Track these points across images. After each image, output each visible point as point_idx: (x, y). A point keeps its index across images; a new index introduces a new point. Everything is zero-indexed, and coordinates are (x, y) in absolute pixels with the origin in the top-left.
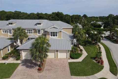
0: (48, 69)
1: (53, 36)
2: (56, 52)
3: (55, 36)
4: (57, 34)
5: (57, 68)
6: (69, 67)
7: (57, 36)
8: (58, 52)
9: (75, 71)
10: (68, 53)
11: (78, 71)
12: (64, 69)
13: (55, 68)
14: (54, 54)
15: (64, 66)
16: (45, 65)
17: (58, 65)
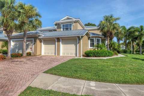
1: (66, 30)
4: (71, 26)
10: (78, 45)
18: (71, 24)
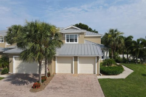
0: (53, 87)
1: (70, 42)
2: (73, 62)
3: (73, 42)
4: (77, 37)
5: (73, 85)
6: (101, 86)
7: (77, 41)
8: (78, 62)
9: (116, 92)
10: (96, 64)
11: (122, 92)
12: (89, 89)
13: (70, 87)
14: (70, 65)
15: (88, 83)
16: (51, 82)
17: (77, 82)
18: (77, 35)
